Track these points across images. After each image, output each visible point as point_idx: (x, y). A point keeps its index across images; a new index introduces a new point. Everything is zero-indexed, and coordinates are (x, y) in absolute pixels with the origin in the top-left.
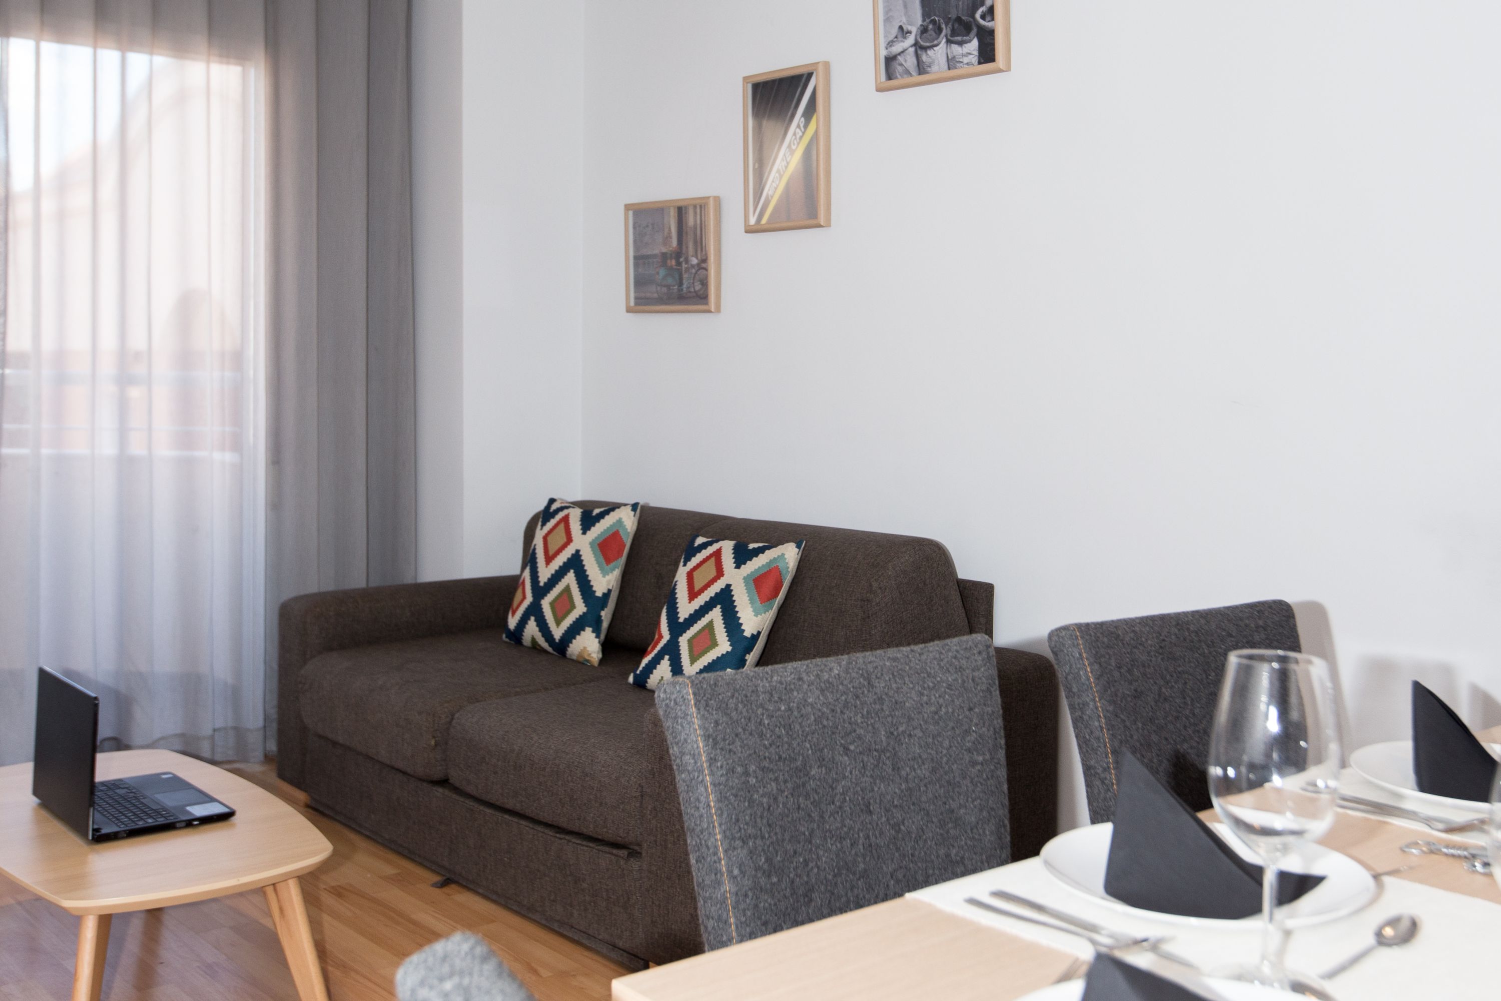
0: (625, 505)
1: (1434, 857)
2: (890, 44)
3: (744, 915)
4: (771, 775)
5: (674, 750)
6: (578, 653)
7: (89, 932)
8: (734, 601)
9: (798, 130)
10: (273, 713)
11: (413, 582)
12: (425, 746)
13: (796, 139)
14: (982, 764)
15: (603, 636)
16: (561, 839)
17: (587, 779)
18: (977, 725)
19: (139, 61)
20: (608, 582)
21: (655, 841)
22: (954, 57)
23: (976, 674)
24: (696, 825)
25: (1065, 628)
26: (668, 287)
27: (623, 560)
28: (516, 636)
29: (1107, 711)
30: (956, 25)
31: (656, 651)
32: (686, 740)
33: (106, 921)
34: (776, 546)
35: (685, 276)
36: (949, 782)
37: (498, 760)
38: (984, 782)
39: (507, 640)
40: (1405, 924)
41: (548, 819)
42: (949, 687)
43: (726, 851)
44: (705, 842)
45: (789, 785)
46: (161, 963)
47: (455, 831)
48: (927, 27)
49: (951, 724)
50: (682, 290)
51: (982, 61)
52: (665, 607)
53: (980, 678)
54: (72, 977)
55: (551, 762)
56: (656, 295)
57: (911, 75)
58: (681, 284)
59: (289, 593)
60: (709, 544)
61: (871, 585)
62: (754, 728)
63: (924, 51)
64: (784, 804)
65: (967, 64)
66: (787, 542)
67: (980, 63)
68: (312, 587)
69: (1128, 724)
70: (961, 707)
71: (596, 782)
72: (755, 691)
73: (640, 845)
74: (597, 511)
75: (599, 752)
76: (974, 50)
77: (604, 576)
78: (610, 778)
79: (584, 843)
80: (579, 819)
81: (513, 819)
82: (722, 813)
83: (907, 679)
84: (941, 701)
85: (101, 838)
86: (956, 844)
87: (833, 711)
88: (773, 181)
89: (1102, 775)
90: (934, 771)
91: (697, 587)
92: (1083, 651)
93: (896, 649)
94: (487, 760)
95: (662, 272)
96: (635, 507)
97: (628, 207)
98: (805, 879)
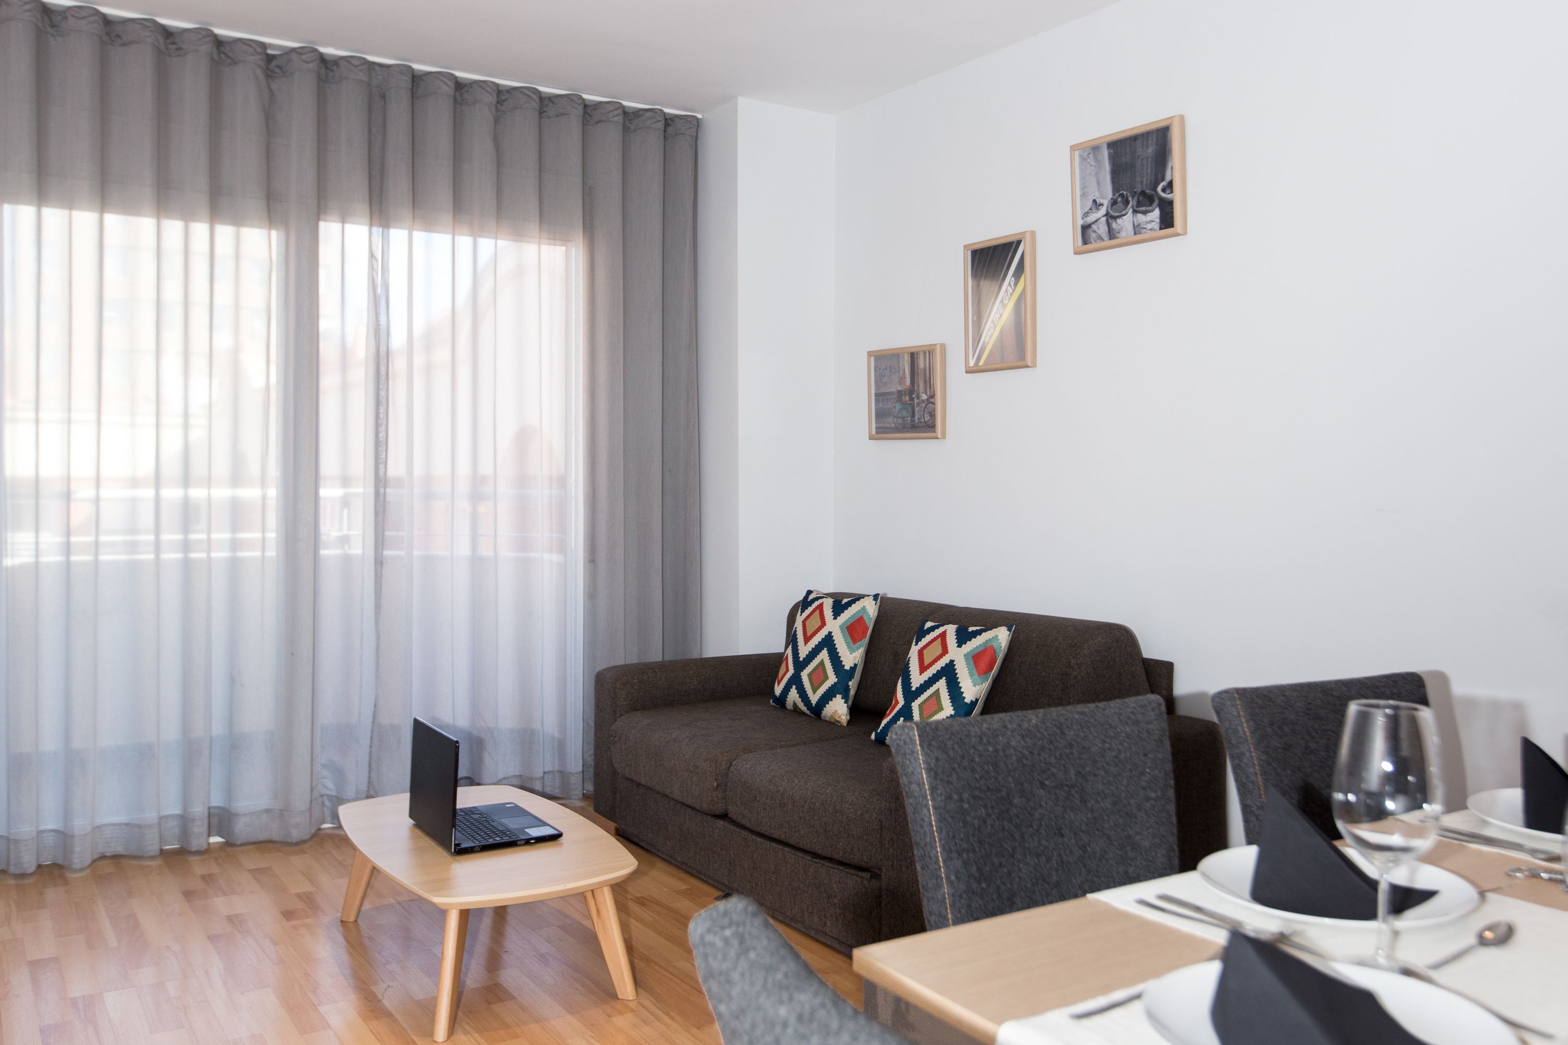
0: (868, 596)
1: (1535, 880)
2: (1086, 215)
3: (960, 912)
4: (981, 802)
5: (904, 780)
6: (830, 715)
7: (453, 923)
8: (957, 674)
9: (1009, 288)
10: (590, 760)
11: (699, 657)
12: (709, 787)
13: (1007, 295)
14: (1155, 800)
15: (850, 702)
16: (817, 863)
17: (838, 814)
18: (1150, 768)
19: (486, 245)
20: (855, 658)
21: (893, 866)
22: (1139, 225)
23: (1150, 726)
24: (921, 839)
25: (1226, 692)
26: (903, 418)
27: (866, 641)
28: (781, 701)
29: (1261, 760)
30: (1141, 198)
31: (893, 714)
32: (913, 773)
33: (465, 914)
34: (991, 629)
35: (917, 409)
36: (1127, 814)
37: (767, 799)
38: (1156, 814)
39: (774, 704)
40: (1502, 930)
41: (807, 847)
42: (1128, 736)
43: (944, 861)
44: (928, 852)
45: (996, 811)
46: (506, 952)
47: (732, 855)
48: (1117, 199)
49: (1129, 766)
50: (914, 420)
51: (1163, 227)
52: (901, 678)
53: (1153, 730)
54: (440, 960)
55: (808, 801)
56: (893, 425)
57: (1103, 240)
58: (913, 416)
59: (602, 665)
60: (937, 627)
61: (1070, 662)
62: (967, 764)
63: (1114, 220)
64: (992, 826)
65: (1151, 230)
66: (1001, 626)
67: (1161, 229)
68: (620, 662)
69: (1279, 771)
70: (1138, 753)
71: (845, 817)
72: (968, 736)
73: (881, 869)
74: (845, 601)
75: (847, 794)
76: (1156, 218)
77: (851, 654)
78: (856, 814)
79: (836, 866)
80: (831, 847)
81: (779, 846)
82: (941, 830)
83: (1092, 729)
84: (1120, 747)
85: (461, 851)
86: (1132, 864)
87: (1031, 753)
88: (989, 330)
89: (1257, 812)
90: (1114, 804)
91: (926, 662)
92: (1240, 710)
93: (1083, 705)
94: (758, 798)
95: (898, 406)
96: (876, 597)
97: (870, 354)
98: (1009, 885)
